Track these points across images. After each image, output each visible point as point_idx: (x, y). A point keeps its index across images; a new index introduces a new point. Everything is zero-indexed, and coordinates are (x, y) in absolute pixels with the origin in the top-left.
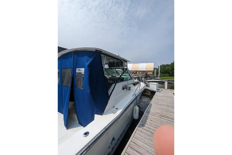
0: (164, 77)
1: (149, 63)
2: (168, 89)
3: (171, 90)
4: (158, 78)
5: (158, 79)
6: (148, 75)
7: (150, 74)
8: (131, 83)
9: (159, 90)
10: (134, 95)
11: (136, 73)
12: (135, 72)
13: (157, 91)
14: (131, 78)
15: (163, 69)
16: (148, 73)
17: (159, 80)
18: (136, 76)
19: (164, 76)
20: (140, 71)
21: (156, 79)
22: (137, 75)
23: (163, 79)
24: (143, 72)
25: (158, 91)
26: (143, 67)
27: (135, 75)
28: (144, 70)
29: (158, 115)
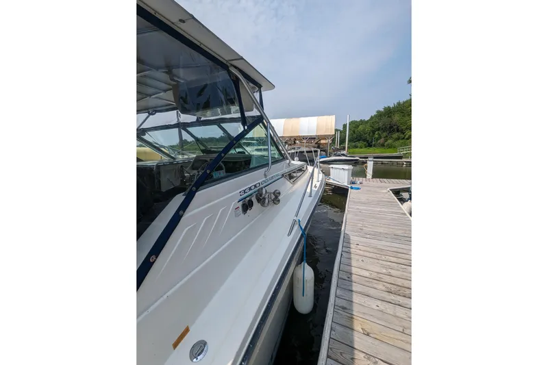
0: (357, 150)
1: (325, 117)
2: (374, 179)
3: (381, 179)
4: (345, 152)
5: (343, 155)
6: (321, 146)
7: (326, 144)
8: (280, 173)
9: (353, 183)
10: (296, 227)
11: (295, 143)
12: (293, 141)
13: (352, 188)
14: (283, 157)
15: (354, 132)
16: (322, 141)
17: (346, 156)
18: (293, 151)
19: (356, 147)
20: (304, 138)
21: (339, 156)
22: (295, 147)
23: (353, 153)
24: (312, 138)
25: (353, 186)
26: (310, 126)
27: (293, 147)
28: (313, 134)
29: (380, 286)
